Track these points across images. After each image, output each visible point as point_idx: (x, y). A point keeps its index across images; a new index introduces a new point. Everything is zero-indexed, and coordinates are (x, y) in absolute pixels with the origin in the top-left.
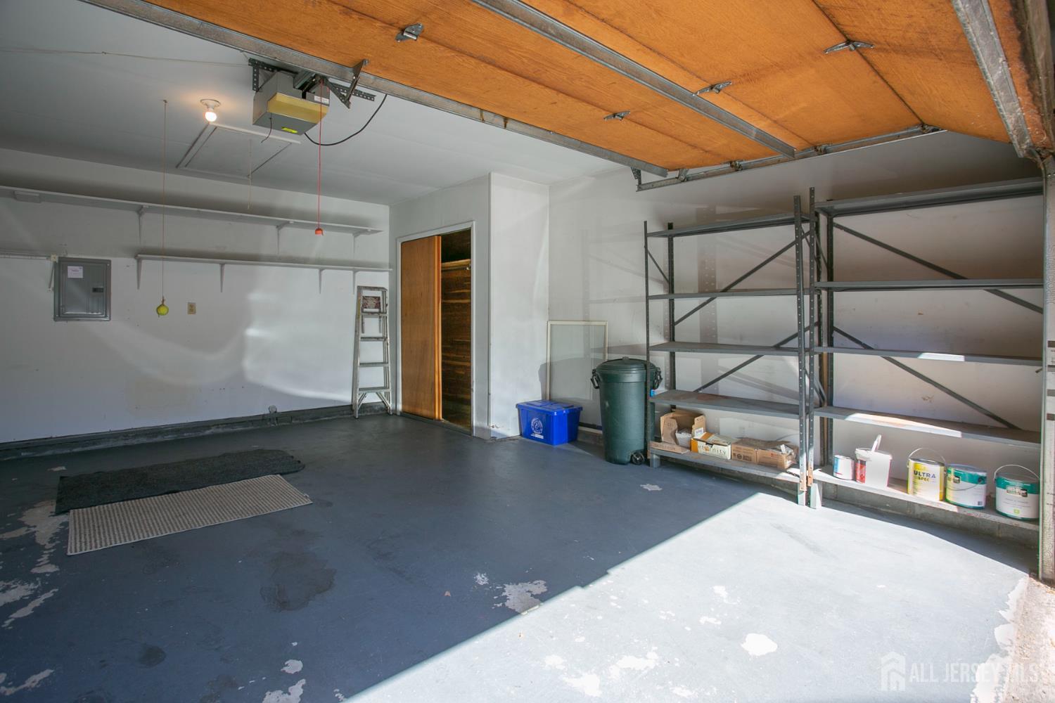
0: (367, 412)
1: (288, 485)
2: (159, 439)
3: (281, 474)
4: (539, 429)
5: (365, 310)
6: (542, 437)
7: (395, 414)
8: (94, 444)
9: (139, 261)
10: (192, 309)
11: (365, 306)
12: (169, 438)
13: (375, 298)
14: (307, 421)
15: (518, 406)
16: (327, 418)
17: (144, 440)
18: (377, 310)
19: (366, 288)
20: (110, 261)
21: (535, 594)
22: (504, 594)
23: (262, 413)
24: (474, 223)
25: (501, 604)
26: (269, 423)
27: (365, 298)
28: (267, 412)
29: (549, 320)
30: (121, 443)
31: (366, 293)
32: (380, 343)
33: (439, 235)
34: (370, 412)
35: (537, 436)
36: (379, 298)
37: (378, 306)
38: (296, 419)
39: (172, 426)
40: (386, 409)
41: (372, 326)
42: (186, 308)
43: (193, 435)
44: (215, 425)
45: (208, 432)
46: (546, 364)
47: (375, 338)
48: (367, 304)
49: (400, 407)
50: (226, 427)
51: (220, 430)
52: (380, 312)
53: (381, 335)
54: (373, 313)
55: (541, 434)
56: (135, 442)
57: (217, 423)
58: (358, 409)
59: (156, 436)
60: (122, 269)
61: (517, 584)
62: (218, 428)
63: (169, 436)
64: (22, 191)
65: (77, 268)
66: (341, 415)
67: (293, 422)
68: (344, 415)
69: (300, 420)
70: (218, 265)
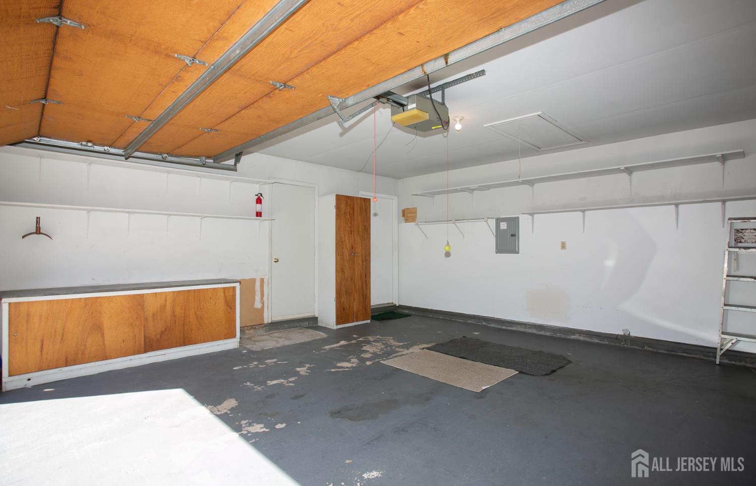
2: (542, 333)
5: (740, 245)
8: (511, 326)
9: (533, 216)
10: (563, 246)
11: (738, 240)
12: (548, 334)
14: (660, 351)
16: (685, 355)
17: (534, 331)
19: (740, 219)
20: (518, 218)
23: (617, 334)
26: (622, 343)
27: (739, 231)
28: (622, 333)
31: (739, 226)
38: (649, 347)
39: (552, 326)
42: (560, 246)
43: (563, 336)
44: (578, 333)
45: (573, 337)
47: (751, 278)
50: (586, 337)
51: (582, 338)
54: (751, 248)
56: (530, 331)
57: (580, 332)
58: (720, 354)
60: (525, 222)
62: (581, 336)
63: (549, 333)
64: (472, 186)
65: (504, 223)
66: (704, 356)
67: (646, 348)
68: (709, 357)
69: (652, 347)
70: (581, 213)
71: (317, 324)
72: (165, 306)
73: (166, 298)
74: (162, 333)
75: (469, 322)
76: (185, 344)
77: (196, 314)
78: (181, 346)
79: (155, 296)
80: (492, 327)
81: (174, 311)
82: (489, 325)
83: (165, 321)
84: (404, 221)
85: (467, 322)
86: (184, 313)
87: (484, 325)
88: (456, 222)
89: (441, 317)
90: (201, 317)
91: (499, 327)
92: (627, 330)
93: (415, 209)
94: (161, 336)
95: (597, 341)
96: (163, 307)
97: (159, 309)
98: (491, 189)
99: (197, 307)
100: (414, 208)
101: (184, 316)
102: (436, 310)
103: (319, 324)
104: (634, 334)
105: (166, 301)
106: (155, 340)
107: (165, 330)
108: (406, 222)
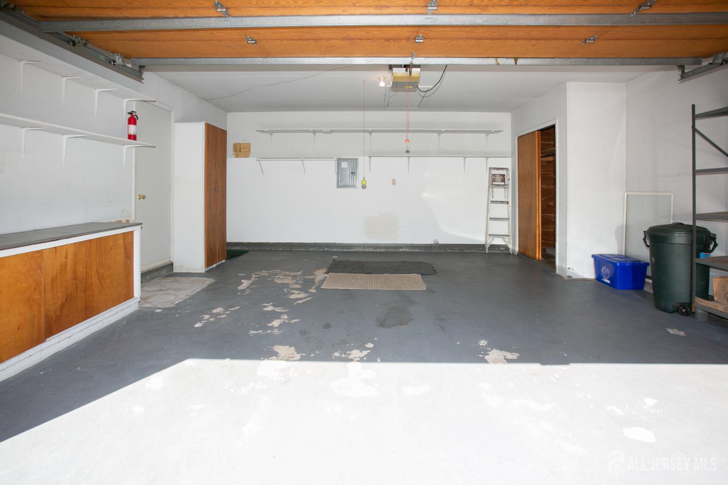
0: (496, 250)
1: (421, 280)
2: (378, 250)
3: (421, 275)
4: (607, 275)
5: (494, 183)
6: (609, 282)
7: (513, 254)
8: (351, 249)
9: (370, 158)
10: (394, 182)
11: (494, 180)
12: (383, 250)
13: (501, 175)
14: (456, 251)
15: (593, 256)
16: (468, 251)
17: (371, 250)
18: (503, 183)
19: (494, 169)
20: (358, 159)
21: (507, 358)
22: (489, 352)
23: (430, 244)
24: (557, 120)
25: (482, 356)
26: (434, 249)
27: (494, 175)
28: (433, 243)
29: (626, 191)
30: (362, 250)
31: (494, 172)
32: (505, 206)
33: (538, 131)
34: (498, 250)
35: (606, 281)
36: (504, 175)
37: (503, 180)
38: (450, 249)
39: (384, 244)
40: (508, 249)
41: (500, 194)
42: (391, 182)
43: (394, 250)
45: (401, 250)
46: (623, 226)
47: (500, 202)
48: (497, 179)
49: (517, 249)
50: (411, 249)
51: (407, 250)
52: (505, 185)
53: (506, 200)
54: (499, 185)
55: (608, 280)
56: (367, 250)
57: (406, 246)
58: (488, 247)
59: (377, 249)
60: (363, 162)
61: (501, 351)
62: (407, 248)
64: (324, 129)
65: (345, 163)
66: (477, 250)
67: (448, 250)
68: (480, 250)
69: (452, 250)
70: (407, 158)
71: (173, 270)
72: (66, 265)
73: (67, 253)
74: (63, 306)
75: (311, 249)
76: (86, 317)
77: (98, 272)
78: (83, 320)
79: (54, 250)
80: (333, 251)
81: (75, 272)
82: (331, 250)
83: (66, 288)
84: (234, 156)
85: (309, 250)
86: (86, 273)
87: (327, 251)
88: (305, 159)
89: (280, 249)
90: (103, 275)
91: (341, 250)
92: (436, 240)
93: (249, 144)
94: (61, 312)
95: (417, 251)
96: (64, 267)
97: (59, 270)
98: (333, 133)
99: (99, 262)
100: (247, 144)
101: (86, 277)
102: (273, 243)
103: (175, 271)
104: (440, 242)
105: (66, 257)
106: (54, 318)
107: (66, 300)
108: (236, 157)
